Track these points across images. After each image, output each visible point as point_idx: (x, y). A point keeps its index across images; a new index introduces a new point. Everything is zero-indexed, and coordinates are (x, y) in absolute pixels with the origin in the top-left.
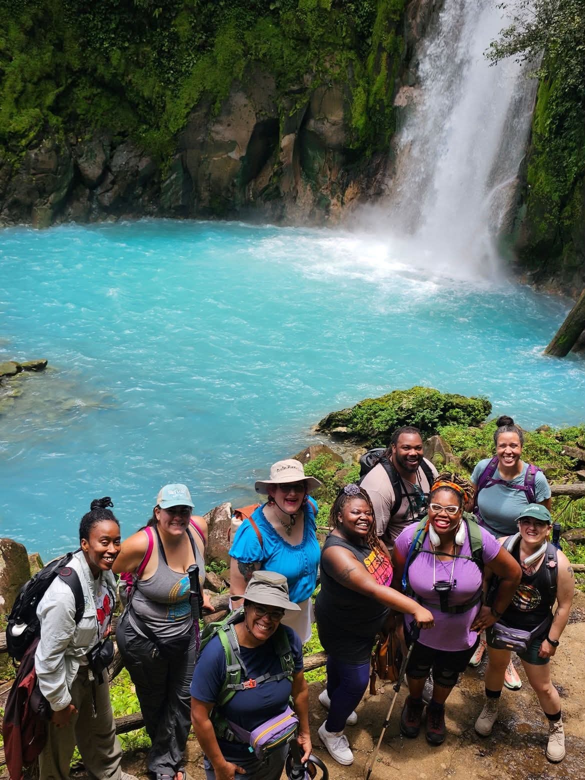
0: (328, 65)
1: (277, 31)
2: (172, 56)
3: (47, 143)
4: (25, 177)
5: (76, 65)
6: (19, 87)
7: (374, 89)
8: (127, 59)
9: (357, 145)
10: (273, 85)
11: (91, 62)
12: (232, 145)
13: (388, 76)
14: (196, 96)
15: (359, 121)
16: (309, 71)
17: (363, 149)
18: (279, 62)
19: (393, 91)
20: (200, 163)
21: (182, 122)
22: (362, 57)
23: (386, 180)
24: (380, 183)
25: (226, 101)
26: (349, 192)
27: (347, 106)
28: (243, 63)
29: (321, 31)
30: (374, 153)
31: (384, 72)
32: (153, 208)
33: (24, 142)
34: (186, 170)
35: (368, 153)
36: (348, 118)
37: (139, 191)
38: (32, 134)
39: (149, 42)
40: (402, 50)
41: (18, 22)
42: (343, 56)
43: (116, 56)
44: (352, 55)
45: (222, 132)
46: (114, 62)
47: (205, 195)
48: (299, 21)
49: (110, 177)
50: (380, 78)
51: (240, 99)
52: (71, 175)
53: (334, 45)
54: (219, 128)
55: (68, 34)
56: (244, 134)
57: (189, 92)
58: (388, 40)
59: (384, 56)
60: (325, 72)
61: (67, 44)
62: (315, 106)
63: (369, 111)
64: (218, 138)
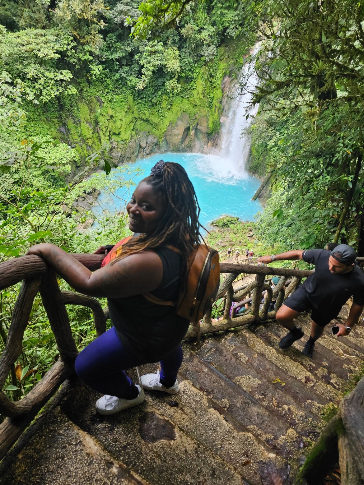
0: (202, 111)
1: (188, 102)
2: (162, 112)
3: (133, 140)
4: (129, 150)
5: (137, 117)
6: (125, 127)
7: (215, 117)
8: (150, 114)
9: (211, 132)
10: (188, 117)
11: (141, 116)
12: (179, 135)
13: (218, 114)
14: (169, 123)
15: (211, 125)
16: (197, 113)
17: (212, 132)
18: (189, 111)
19: (219, 117)
20: (170, 139)
21: (165, 130)
22: (211, 108)
23: (218, 141)
24: (217, 142)
25: (176, 123)
26: (209, 144)
27: (207, 122)
28: (180, 113)
29: (200, 103)
30: (215, 134)
31: (217, 113)
32: (158, 151)
33: (128, 141)
34: (166, 141)
35: (213, 133)
36: (208, 125)
37: (154, 147)
38: (129, 139)
39: (156, 109)
40: (222, 108)
41: (123, 110)
42: (206, 109)
43: (147, 114)
44: (208, 109)
45: (176, 131)
46: (147, 115)
47: (172, 147)
48: (194, 101)
49: (148, 145)
50: (216, 114)
51: (180, 122)
52: (139, 147)
53: (204, 107)
54: (175, 130)
55: (135, 109)
56: (182, 131)
57: (167, 122)
58: (218, 105)
59: (217, 109)
60: (201, 113)
61: (134, 112)
62: (199, 122)
63: (213, 123)
64: (175, 133)
